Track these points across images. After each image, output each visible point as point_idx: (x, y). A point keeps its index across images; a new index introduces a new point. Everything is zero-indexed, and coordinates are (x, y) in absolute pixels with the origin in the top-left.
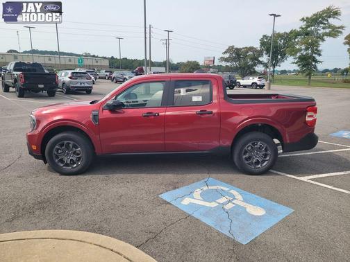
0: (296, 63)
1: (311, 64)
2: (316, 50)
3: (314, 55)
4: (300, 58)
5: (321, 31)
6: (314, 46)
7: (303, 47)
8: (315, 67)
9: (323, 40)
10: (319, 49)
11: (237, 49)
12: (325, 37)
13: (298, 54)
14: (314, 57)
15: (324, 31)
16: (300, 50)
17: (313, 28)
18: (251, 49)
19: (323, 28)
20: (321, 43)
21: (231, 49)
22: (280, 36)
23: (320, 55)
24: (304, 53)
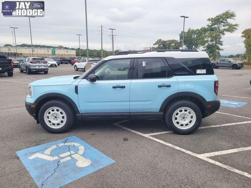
0: (205, 51)
1: (215, 51)
2: (219, 41)
3: (217, 45)
4: (207, 47)
5: (222, 28)
6: (217, 39)
7: (209, 39)
8: (219, 53)
9: (224, 34)
10: (221, 40)
11: (163, 41)
12: (225, 32)
13: (206, 44)
14: (217, 46)
15: (224, 28)
16: (207, 41)
17: (216, 26)
18: (173, 41)
19: (224, 26)
20: (222, 36)
21: (159, 42)
22: (193, 32)
23: (221, 45)
24: (211, 44)
